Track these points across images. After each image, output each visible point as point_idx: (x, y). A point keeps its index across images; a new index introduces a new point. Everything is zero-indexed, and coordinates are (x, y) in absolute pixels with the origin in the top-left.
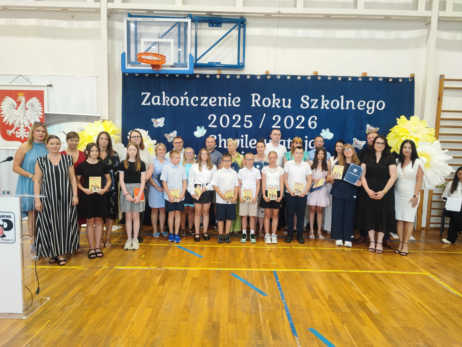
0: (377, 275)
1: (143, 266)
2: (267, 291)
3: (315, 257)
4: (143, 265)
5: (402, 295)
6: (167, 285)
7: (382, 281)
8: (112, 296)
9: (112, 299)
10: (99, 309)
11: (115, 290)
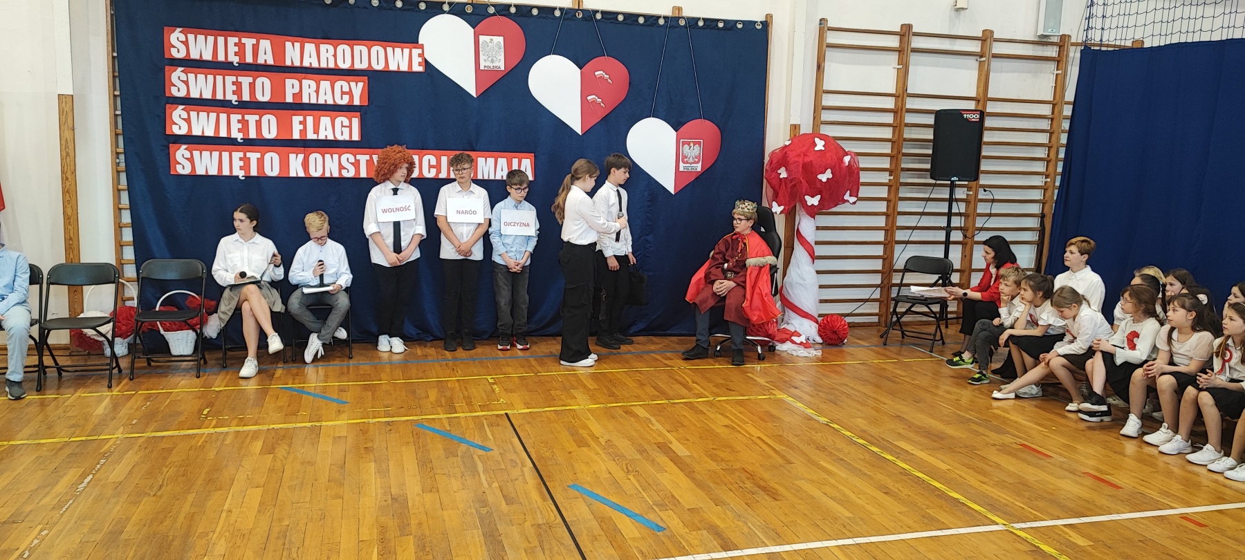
0: (696, 404)
1: (214, 427)
2: (490, 444)
3: (585, 387)
4: (212, 426)
5: (733, 428)
6: (281, 451)
7: (702, 412)
8: (164, 479)
9: (165, 483)
10: (145, 500)
11: (165, 470)
